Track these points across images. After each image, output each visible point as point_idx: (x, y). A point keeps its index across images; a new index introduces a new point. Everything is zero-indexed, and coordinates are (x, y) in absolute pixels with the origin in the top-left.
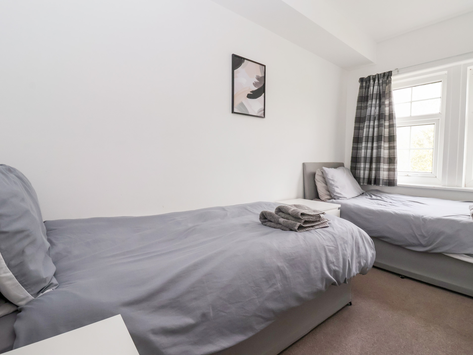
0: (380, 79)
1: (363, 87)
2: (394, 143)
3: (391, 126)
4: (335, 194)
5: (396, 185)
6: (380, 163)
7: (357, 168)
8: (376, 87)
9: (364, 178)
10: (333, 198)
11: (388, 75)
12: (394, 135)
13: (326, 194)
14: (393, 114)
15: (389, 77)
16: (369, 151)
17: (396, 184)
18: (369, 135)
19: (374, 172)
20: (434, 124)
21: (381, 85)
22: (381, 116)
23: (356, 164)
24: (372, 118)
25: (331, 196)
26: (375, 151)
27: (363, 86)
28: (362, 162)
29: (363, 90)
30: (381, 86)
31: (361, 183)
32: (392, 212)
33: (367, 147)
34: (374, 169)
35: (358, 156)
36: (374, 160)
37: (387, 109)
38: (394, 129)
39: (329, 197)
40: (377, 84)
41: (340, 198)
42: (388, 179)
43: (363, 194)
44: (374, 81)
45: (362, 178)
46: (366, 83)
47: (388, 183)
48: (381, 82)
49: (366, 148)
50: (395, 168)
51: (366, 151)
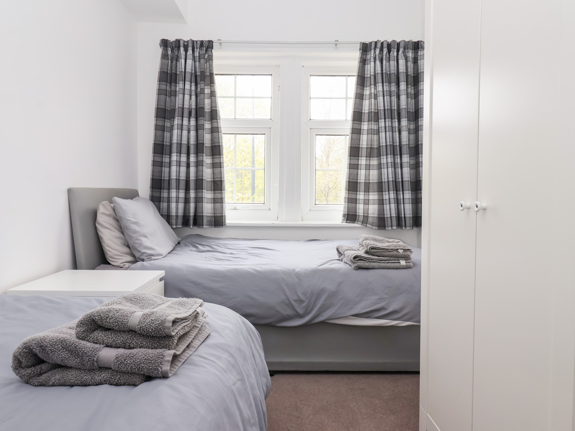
0: (196, 50)
1: (168, 57)
2: (220, 158)
3: (215, 130)
4: (143, 251)
5: (225, 225)
6: (202, 189)
7: (162, 199)
8: (190, 62)
9: (177, 216)
10: (139, 258)
11: (208, 46)
12: (219, 146)
13: (122, 253)
14: (216, 110)
15: (208, 50)
16: (183, 169)
17: (225, 223)
18: (182, 142)
19: (192, 205)
20: (265, 134)
21: (198, 60)
22: (199, 112)
23: (161, 192)
24: (186, 113)
25: (134, 256)
26: (192, 170)
27: (168, 55)
28: (173, 187)
29: (168, 62)
30: (198, 62)
31: (173, 225)
32: (251, 271)
33: (180, 161)
34: (192, 200)
35: (163, 178)
36: (192, 185)
37: (207, 102)
38: (219, 136)
39: (130, 258)
40: (191, 57)
41: (153, 257)
42: (213, 215)
43: (179, 243)
44: (186, 51)
45: (174, 216)
46: (172, 50)
47: (214, 222)
48: (197, 54)
49: (179, 164)
50: (223, 197)
51: (178, 169)
